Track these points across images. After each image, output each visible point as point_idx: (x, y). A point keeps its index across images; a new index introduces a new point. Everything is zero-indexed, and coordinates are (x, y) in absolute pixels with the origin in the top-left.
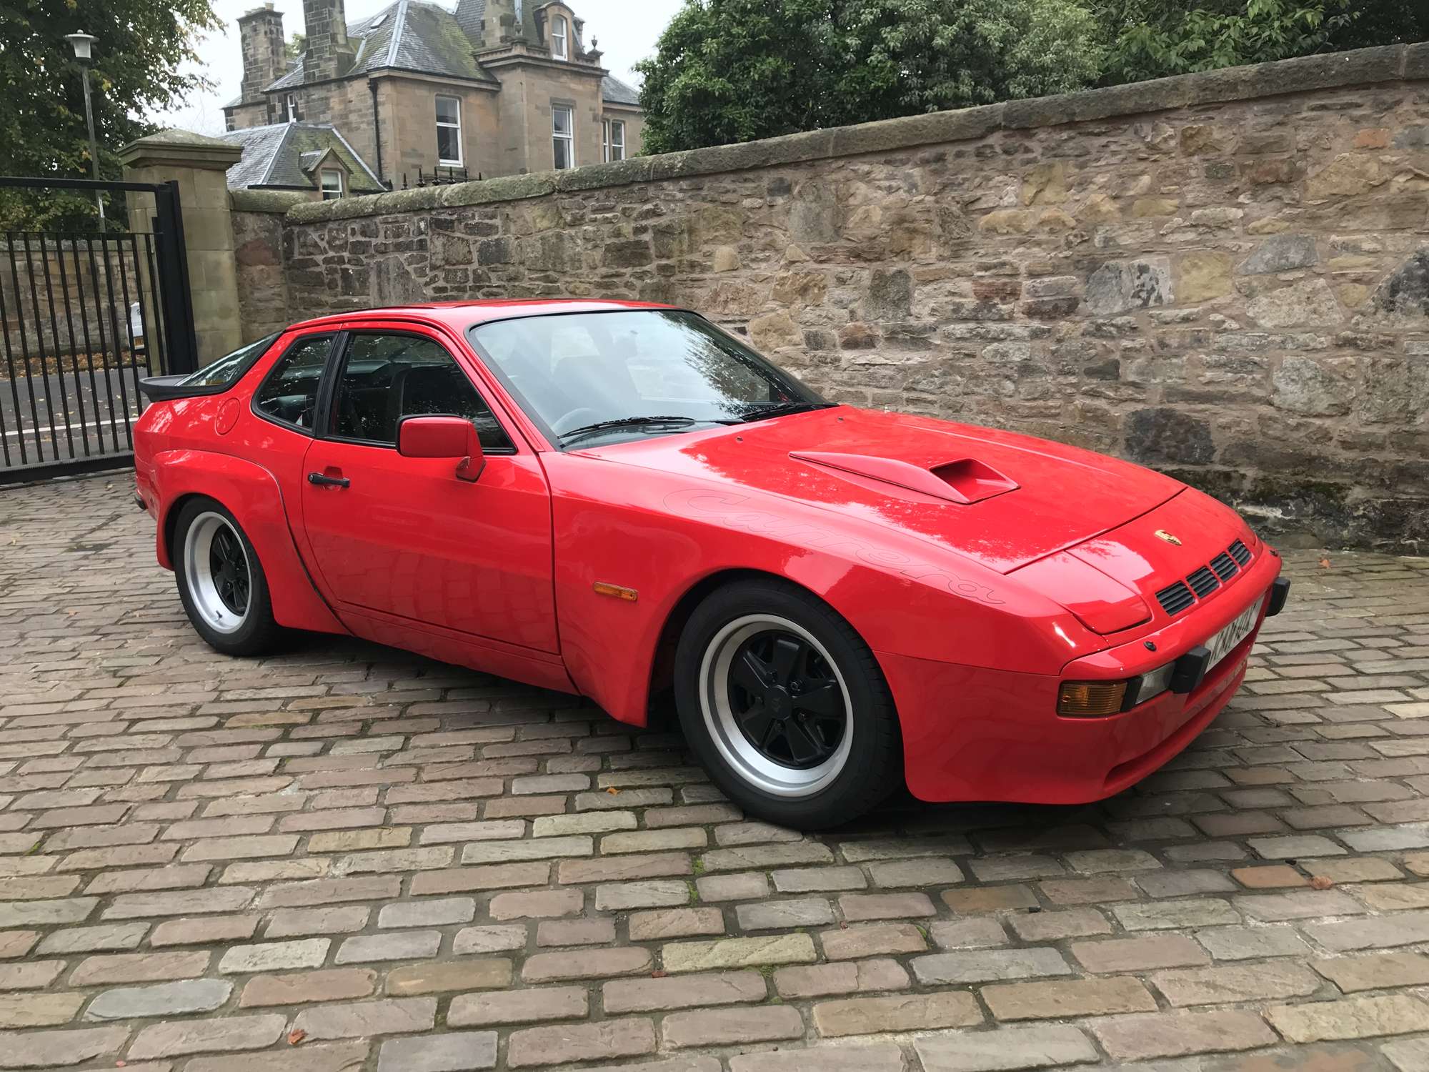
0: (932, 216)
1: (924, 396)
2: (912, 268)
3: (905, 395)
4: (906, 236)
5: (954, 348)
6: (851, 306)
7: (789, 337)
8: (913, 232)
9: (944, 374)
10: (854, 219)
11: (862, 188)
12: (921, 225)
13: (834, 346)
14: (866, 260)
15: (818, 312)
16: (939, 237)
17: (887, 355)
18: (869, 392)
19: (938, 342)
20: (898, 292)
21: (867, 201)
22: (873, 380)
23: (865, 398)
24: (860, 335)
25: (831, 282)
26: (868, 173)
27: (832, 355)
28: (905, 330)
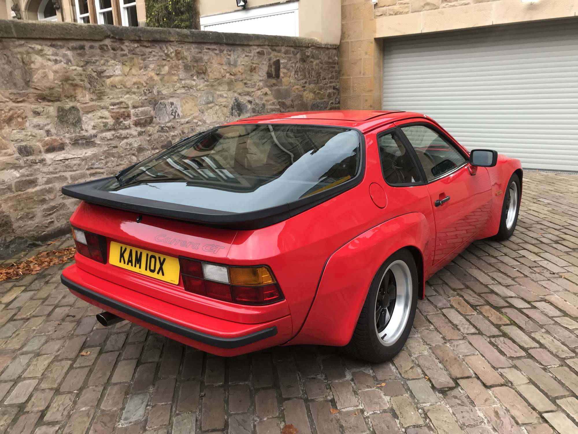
0: (83, 78)
1: (98, 170)
2: (78, 105)
3: (88, 172)
4: (72, 88)
5: (108, 145)
6: (46, 128)
7: (5, 151)
8: (75, 86)
9: (106, 157)
10: (36, 77)
11: (38, 60)
12: (78, 82)
13: (40, 152)
14: (49, 101)
15: (24, 133)
16: (90, 89)
17: (73, 153)
18: (68, 174)
19: (99, 142)
20: (74, 118)
21: (43, 67)
22: (69, 168)
23: (66, 179)
24: (56, 144)
25: (30, 114)
26: (41, 50)
27: (39, 158)
28: (83, 138)
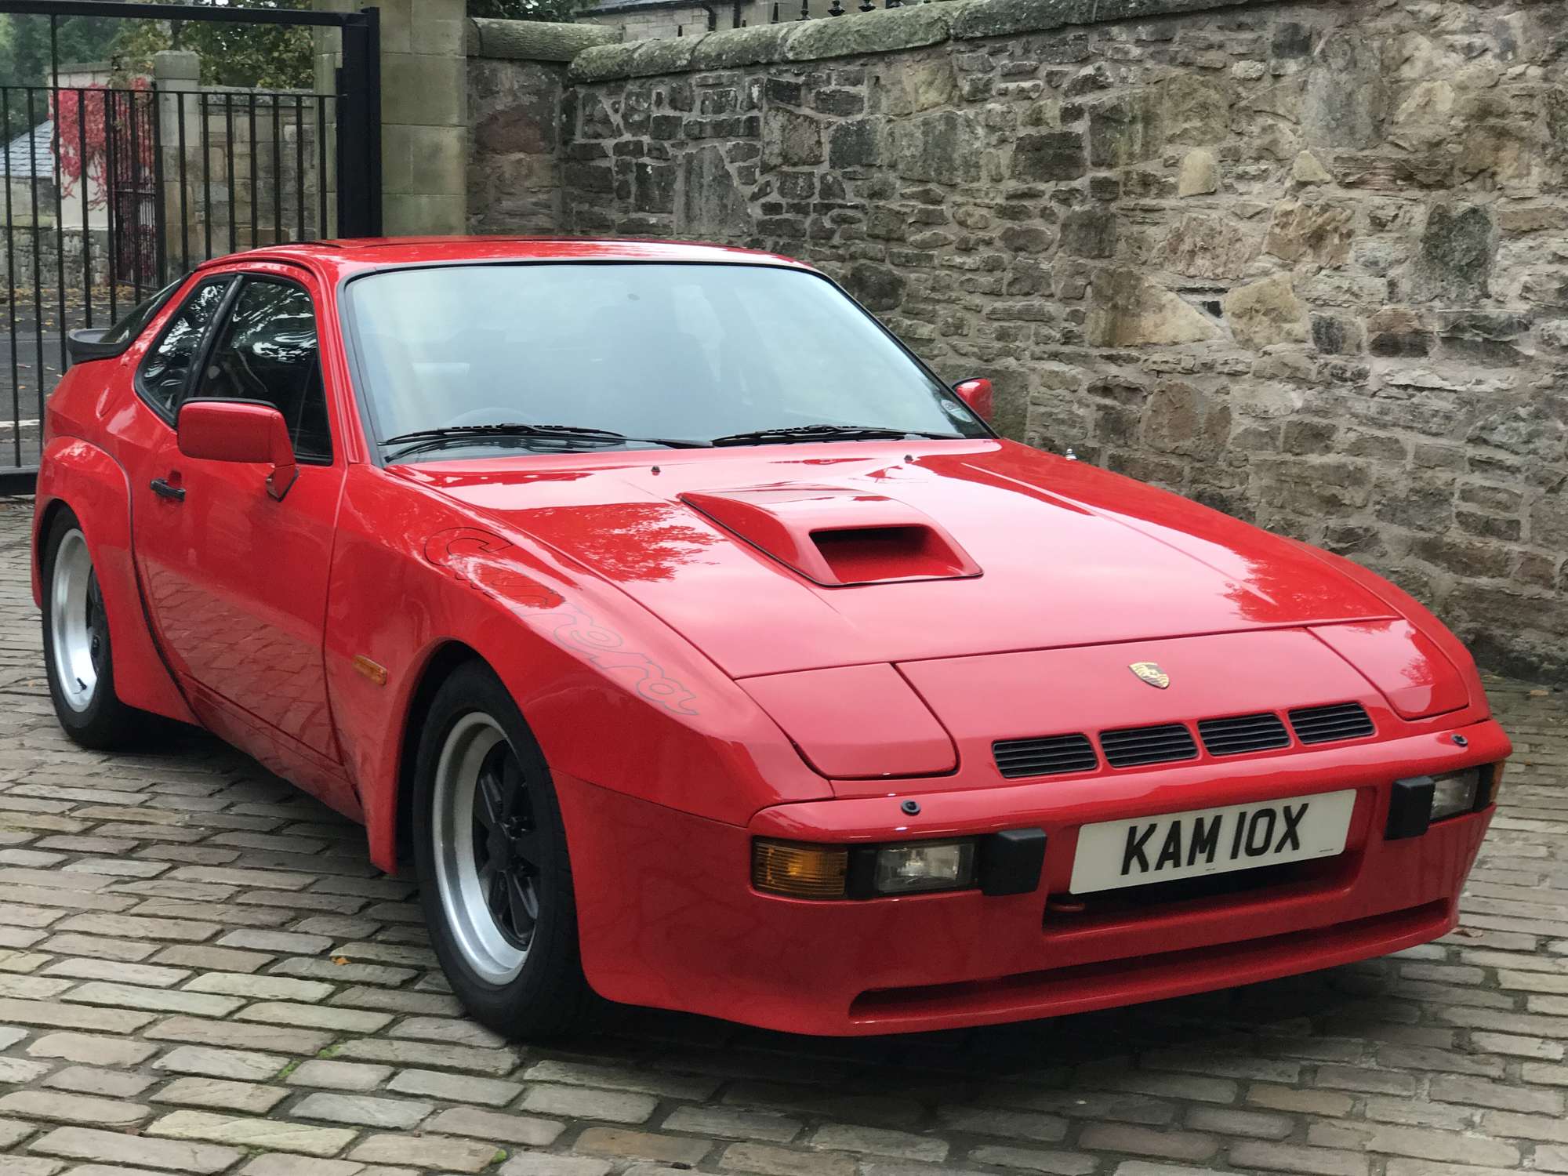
0: (1536, 106)
1: (1501, 455)
2: (1496, 206)
3: (1471, 451)
4: (1491, 142)
5: (1557, 366)
6: (1392, 273)
7: (1287, 326)
8: (1502, 134)
9: (1537, 415)
10: (1408, 106)
11: (1422, 47)
12: (1515, 122)
13: (1359, 347)
14: (1423, 186)
15: (1336, 281)
16: (1544, 147)
17: (1446, 370)
18: (1411, 440)
19: (1531, 352)
20: (1468, 250)
21: (1432, 71)
22: (1417, 419)
23: (1402, 453)
24: (1402, 330)
25: (1361, 224)
26: (1436, 19)
27: (1353, 365)
28: (1479, 324)
